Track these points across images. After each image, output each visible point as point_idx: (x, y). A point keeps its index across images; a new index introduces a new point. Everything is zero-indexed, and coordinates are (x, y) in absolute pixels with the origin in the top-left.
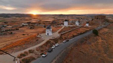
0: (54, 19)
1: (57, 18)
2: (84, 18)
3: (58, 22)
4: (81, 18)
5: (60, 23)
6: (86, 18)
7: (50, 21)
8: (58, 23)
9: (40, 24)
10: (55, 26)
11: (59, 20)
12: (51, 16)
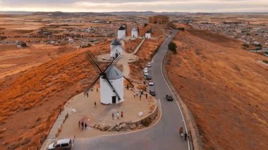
0: (40, 24)
1: (48, 22)
2: (116, 21)
3: (57, 32)
4: (110, 22)
5: (62, 34)
6: (119, 21)
7: (32, 31)
8: (59, 34)
9: (5, 38)
10: (53, 42)
11: (58, 26)
12: (28, 17)
